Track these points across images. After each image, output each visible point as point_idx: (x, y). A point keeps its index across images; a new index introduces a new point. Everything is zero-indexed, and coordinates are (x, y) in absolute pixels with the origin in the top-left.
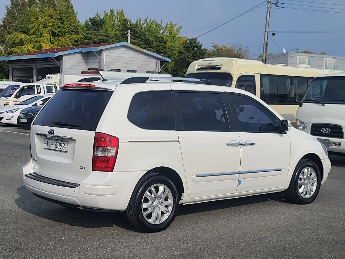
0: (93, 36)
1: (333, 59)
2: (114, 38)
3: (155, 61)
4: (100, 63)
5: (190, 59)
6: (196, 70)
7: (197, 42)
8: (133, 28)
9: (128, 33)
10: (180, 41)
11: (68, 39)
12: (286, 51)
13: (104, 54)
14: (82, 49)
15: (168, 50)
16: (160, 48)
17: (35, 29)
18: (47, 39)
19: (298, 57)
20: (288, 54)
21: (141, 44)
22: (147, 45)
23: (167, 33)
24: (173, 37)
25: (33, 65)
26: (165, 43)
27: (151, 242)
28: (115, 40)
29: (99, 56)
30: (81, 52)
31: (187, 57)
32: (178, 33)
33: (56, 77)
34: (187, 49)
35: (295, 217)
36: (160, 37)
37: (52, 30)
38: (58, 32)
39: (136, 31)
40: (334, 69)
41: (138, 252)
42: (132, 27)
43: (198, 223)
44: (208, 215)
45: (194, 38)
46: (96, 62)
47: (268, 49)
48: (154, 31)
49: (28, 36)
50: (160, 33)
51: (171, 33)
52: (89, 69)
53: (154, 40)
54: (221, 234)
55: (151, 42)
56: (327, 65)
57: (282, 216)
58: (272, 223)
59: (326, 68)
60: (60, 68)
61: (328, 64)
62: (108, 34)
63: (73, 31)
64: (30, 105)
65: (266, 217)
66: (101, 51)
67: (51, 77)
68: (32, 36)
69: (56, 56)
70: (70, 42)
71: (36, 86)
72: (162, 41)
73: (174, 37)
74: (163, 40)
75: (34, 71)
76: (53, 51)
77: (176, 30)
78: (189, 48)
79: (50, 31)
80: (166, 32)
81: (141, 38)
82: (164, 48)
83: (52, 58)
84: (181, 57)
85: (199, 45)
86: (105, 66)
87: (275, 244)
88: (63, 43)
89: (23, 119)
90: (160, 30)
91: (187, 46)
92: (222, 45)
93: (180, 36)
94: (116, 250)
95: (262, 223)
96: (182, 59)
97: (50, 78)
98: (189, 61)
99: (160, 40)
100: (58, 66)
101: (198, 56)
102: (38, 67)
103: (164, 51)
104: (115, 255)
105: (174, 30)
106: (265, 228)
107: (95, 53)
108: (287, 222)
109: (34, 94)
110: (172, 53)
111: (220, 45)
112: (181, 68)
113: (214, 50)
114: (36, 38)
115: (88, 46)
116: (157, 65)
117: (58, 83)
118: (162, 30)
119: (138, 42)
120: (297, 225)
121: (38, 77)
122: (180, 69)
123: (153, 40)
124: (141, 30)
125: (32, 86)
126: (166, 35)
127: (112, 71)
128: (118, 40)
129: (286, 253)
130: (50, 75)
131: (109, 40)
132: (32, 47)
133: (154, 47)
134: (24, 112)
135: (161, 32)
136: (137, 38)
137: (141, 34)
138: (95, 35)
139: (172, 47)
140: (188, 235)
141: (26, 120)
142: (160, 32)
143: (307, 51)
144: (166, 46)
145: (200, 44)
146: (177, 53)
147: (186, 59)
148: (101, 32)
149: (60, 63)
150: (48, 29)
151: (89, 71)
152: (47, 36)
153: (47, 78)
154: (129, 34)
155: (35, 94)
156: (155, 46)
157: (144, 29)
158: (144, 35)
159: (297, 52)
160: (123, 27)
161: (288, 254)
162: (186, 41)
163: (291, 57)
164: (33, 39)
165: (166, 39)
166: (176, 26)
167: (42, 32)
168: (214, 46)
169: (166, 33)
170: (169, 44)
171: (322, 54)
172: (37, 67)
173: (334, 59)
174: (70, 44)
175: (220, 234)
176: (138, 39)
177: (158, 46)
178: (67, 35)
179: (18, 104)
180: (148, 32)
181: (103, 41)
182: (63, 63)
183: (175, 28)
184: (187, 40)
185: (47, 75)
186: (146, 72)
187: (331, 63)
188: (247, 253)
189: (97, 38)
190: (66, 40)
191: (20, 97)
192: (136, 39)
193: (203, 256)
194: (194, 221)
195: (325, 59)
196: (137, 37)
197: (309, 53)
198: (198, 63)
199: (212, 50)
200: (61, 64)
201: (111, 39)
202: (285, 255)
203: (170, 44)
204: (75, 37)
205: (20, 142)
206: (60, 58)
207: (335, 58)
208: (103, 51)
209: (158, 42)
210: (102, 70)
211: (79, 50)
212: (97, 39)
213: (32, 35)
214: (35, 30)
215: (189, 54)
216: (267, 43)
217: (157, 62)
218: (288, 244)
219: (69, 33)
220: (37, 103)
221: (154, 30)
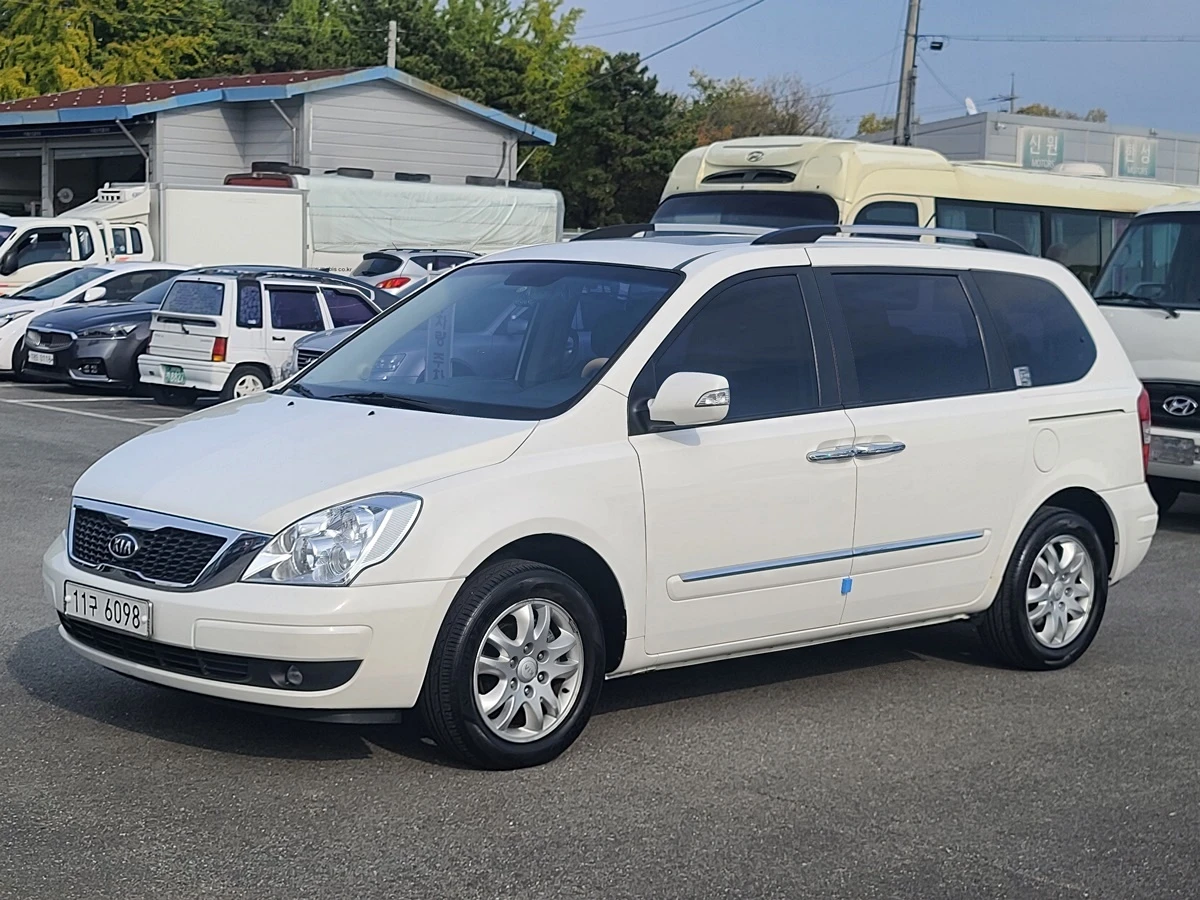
0: (250, 41)
1: (1149, 137)
2: (329, 49)
3: (497, 139)
4: (297, 144)
5: (613, 131)
6: (703, 181)
7: (638, 69)
8: (401, 11)
9: (386, 33)
10: (576, 62)
11: (157, 52)
12: (978, 110)
13: (311, 110)
14: (227, 92)
15: (530, 98)
16: (501, 89)
17: (33, 10)
18: (77, 48)
19: (1022, 132)
20: (985, 121)
21: (433, 73)
22: (455, 79)
23: (526, 33)
24: (548, 49)
25: (40, 149)
26: (520, 70)
27: (658, 794)
28: (332, 57)
29: (291, 119)
30: (222, 104)
31: (603, 123)
32: (568, 32)
33: (137, 195)
34: (601, 94)
35: (1124, 711)
36: (502, 49)
37: (95, 17)
38: (120, 22)
39: (412, 25)
40: (1152, 175)
41: (628, 828)
42: (398, 7)
43: (797, 730)
44: (821, 705)
45: (629, 54)
46: (279, 140)
47: (917, 98)
48: (477, 27)
49: (6, 37)
50: (499, 31)
51: (540, 34)
52: (256, 166)
53: (477, 58)
54: (892, 769)
55: (469, 67)
56: (1127, 160)
57: (1082, 710)
58: (1052, 731)
59: (1122, 172)
60: (145, 160)
61: (1130, 157)
62: (310, 33)
63: (178, 22)
64: (60, 302)
65: (1027, 712)
66: (298, 101)
67: (118, 194)
68: (19, 39)
69: (130, 117)
70: (163, 62)
71: (73, 229)
72: (508, 62)
73: (555, 46)
74: (511, 59)
75: (45, 170)
76: (113, 96)
77: (559, 22)
78: (610, 89)
79: (88, 18)
80: (525, 27)
81: (429, 51)
82: (517, 89)
83: (114, 122)
84: (580, 124)
85: (645, 79)
86: (312, 156)
87: (1087, 802)
88: (137, 65)
89: (39, 354)
90: (501, 20)
91: (602, 84)
92: (729, 80)
93: (573, 46)
94: (548, 819)
95: (1019, 732)
96: (583, 130)
97: (112, 198)
98: (610, 140)
99: (503, 59)
100: (138, 153)
101: (642, 119)
102: (60, 155)
103: (516, 99)
104: (550, 835)
105: (551, 22)
106: (1034, 747)
107: (276, 106)
108: (1106, 729)
109: (68, 258)
110: (546, 110)
111: (719, 80)
112: (577, 165)
113: (697, 98)
114: (35, 45)
115: (248, 78)
116: (504, 156)
117: (145, 219)
118: (506, 20)
119: (422, 65)
120: (1142, 738)
121: (59, 194)
122: (573, 167)
123: (475, 61)
124: (432, 21)
125: (60, 231)
126: (524, 39)
127: (339, 174)
128: (344, 55)
129: (1134, 835)
130: (115, 187)
131: (310, 57)
132: (20, 80)
133: (480, 86)
134: (44, 326)
135: (505, 28)
136: (416, 52)
137: (432, 37)
138: (258, 38)
139: (548, 87)
140: (777, 772)
141: (52, 356)
142: (500, 27)
143: (1038, 107)
144: (525, 82)
145: (652, 77)
146: (561, 108)
147: (597, 132)
148: (280, 26)
149: (144, 142)
150: (79, 11)
151: (255, 175)
152: (77, 38)
153: (101, 199)
154: (393, 35)
155: (70, 260)
156: (482, 83)
157: (443, 17)
158: (444, 41)
159: (1005, 111)
160: (364, 8)
161: (1140, 835)
162: (599, 64)
163: (996, 129)
164: (23, 49)
165: (523, 56)
166: (560, 6)
167: (57, 22)
168: (700, 83)
169: (522, 32)
170: (533, 74)
171: (1094, 120)
172: (56, 158)
173: (1153, 141)
174: (164, 68)
175: (885, 769)
176: (418, 55)
177: (494, 80)
178: (154, 36)
179: (14, 297)
180: (457, 28)
181: (289, 60)
182: (154, 143)
183: (556, 17)
184: (603, 62)
185: (102, 187)
186: (464, 181)
187: (1139, 156)
188: (1001, 833)
189: (267, 48)
190: (148, 53)
191: (16, 269)
192: (410, 54)
193: (853, 841)
194: (781, 722)
195: (1118, 140)
196: (416, 47)
197: (1047, 115)
198: (710, 155)
199: (690, 100)
200: (147, 146)
201: (319, 51)
202: (1133, 839)
203: (539, 74)
204: (181, 42)
205: (45, 435)
206: (144, 125)
207: (1155, 134)
208: (306, 99)
209: (493, 65)
210: (306, 172)
211: (215, 95)
212: (266, 52)
213: (20, 34)
214: (30, 16)
215: (609, 113)
216: (912, 79)
217: (505, 144)
218: (1133, 803)
219: (161, 29)
220: (84, 293)
221: (480, 24)
